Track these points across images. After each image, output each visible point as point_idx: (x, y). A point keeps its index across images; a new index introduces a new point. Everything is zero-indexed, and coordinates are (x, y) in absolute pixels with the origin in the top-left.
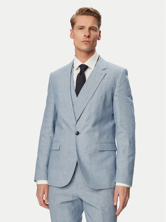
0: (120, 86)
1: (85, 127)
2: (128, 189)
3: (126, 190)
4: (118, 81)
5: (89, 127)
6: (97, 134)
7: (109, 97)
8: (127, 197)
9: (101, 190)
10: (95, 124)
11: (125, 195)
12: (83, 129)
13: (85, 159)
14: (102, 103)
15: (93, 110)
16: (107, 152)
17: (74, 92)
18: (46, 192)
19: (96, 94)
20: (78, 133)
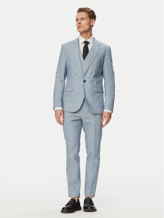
0: (108, 56)
1: (89, 78)
2: (111, 114)
3: (109, 114)
4: (107, 52)
5: (92, 78)
6: (95, 82)
7: (102, 61)
8: (110, 118)
9: (96, 114)
10: (94, 77)
11: (109, 117)
12: (88, 79)
13: (89, 97)
14: (99, 65)
15: (94, 68)
16: (100, 93)
17: (82, 57)
18: (62, 115)
19: (96, 59)
20: (85, 81)
